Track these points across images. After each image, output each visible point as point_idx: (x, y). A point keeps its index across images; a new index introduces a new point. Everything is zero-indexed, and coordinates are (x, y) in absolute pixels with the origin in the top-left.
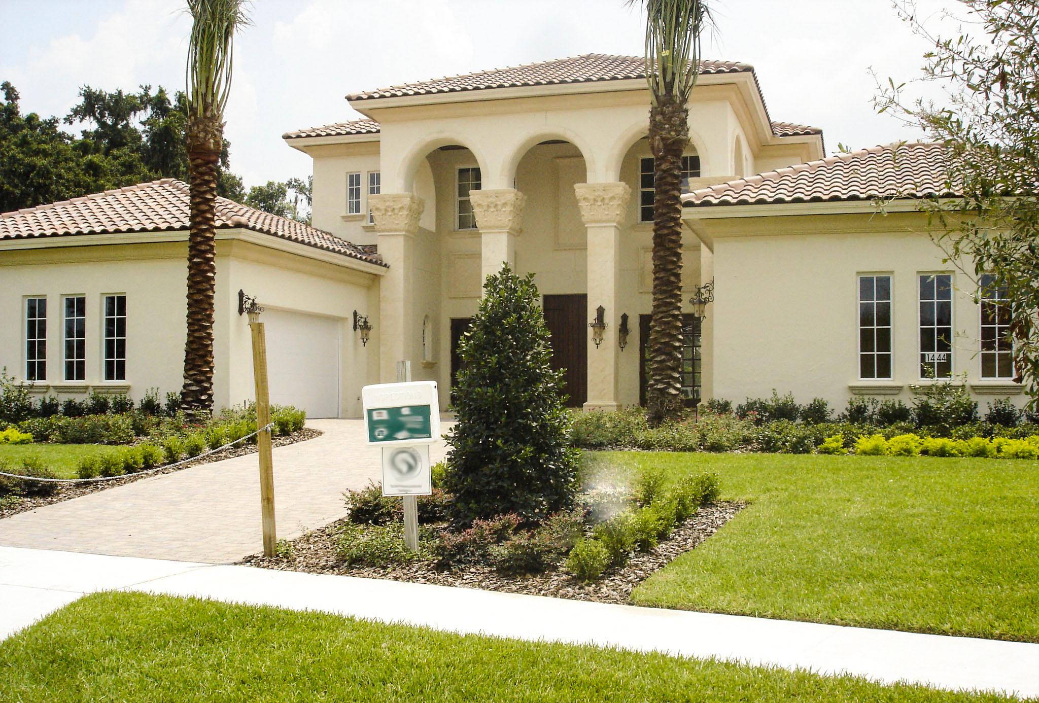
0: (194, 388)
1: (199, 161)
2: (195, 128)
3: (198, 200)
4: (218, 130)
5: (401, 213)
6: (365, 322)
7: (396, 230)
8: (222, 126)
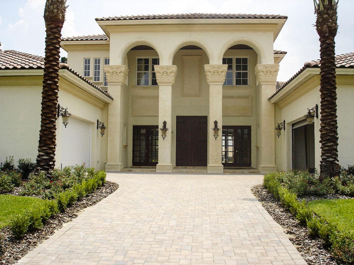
0: (45, 157)
1: (53, 26)
2: (52, 7)
3: (51, 48)
4: (64, 9)
5: (120, 75)
6: (103, 125)
7: (117, 83)
8: (65, 8)
